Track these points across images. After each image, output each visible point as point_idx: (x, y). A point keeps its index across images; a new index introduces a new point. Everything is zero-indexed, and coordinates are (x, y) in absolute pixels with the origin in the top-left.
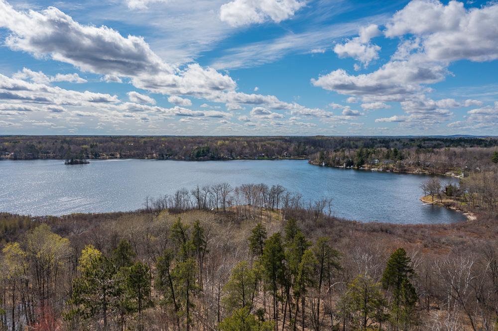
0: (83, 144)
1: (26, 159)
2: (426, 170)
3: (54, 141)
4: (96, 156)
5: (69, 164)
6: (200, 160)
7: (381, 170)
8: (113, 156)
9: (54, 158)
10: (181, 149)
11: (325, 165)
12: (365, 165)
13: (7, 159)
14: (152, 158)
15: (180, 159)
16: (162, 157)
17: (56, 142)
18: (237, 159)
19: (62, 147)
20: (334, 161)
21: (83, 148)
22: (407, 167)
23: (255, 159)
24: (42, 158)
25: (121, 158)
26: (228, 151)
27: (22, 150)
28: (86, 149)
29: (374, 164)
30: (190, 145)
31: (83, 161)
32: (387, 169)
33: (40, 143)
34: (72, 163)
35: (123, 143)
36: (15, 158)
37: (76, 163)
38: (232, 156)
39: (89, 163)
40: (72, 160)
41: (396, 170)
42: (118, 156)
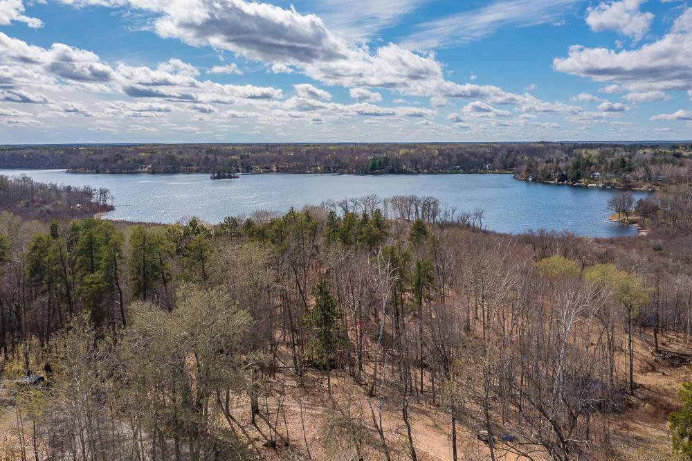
0: (231, 155)
1: (166, 173)
2: (657, 185)
3: (197, 151)
4: (248, 170)
5: (215, 178)
6: (376, 174)
7: (601, 186)
8: (268, 170)
9: (198, 171)
10: (351, 160)
11: (533, 180)
12: (582, 180)
13: (144, 172)
14: (316, 172)
15: (350, 173)
16: (327, 170)
17: (200, 151)
18: (424, 173)
19: (207, 158)
20: (543, 175)
21: (231, 159)
22: (633, 182)
23: (446, 173)
24: (184, 172)
25: (278, 171)
26: (412, 163)
27: (161, 162)
28: (235, 161)
29: (593, 178)
30: (363, 154)
31: (232, 175)
32: (609, 184)
33: (181, 153)
34: (219, 178)
35: (280, 152)
36: (153, 172)
37: (224, 177)
38: (417, 169)
39: (238, 177)
40: (219, 174)
41: (619, 186)
42: (275, 169)
